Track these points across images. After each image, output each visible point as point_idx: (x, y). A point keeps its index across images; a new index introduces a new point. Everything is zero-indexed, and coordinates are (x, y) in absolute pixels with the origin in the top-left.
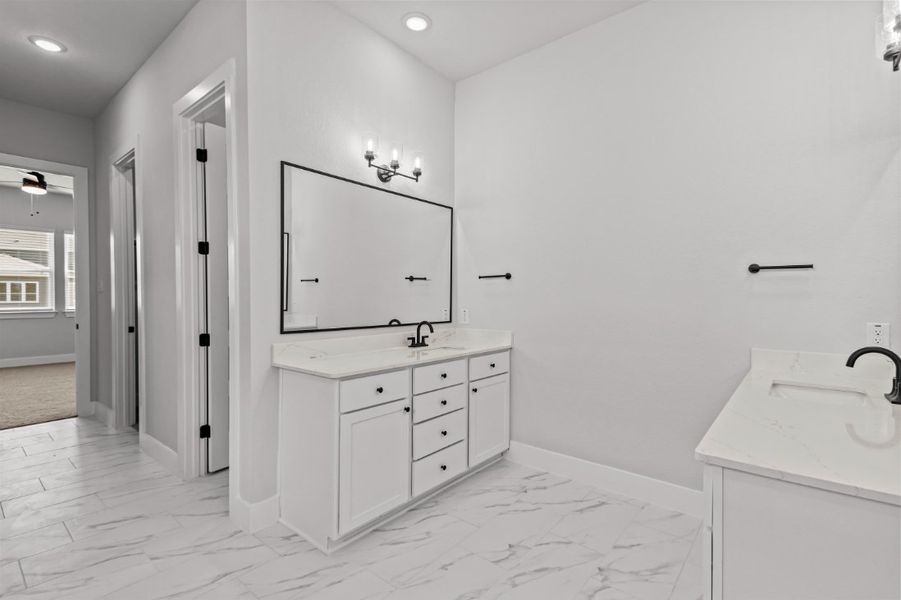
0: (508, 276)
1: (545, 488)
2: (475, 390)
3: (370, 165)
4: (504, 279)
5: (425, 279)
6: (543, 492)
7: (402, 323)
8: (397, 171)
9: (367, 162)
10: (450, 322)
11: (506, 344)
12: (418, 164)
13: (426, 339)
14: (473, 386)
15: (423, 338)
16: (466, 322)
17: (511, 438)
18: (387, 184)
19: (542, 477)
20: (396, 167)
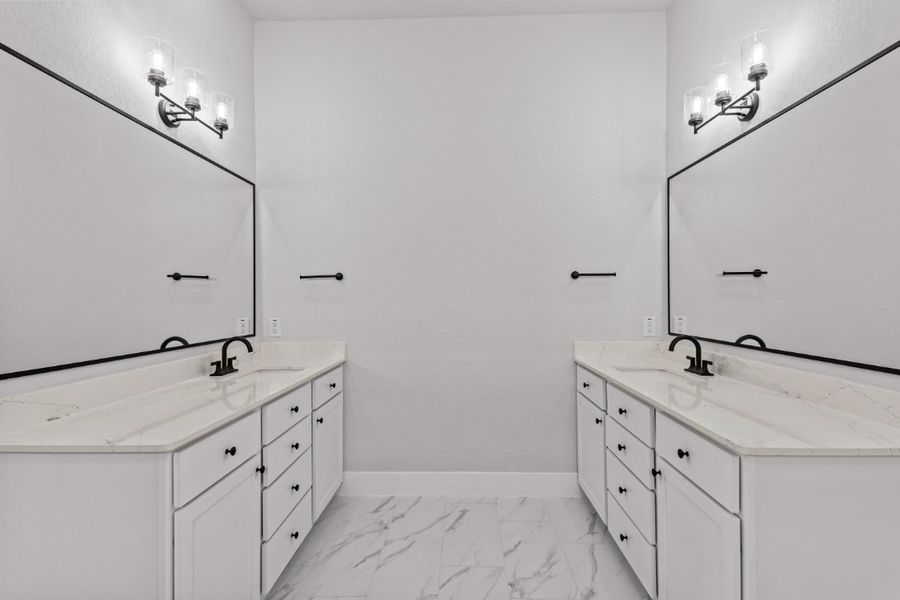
0: (339, 277)
1: (402, 516)
2: (321, 421)
3: (157, 94)
4: (334, 280)
5: (207, 277)
6: (402, 520)
7: (190, 343)
8: (197, 114)
9: (153, 87)
10: (254, 335)
11: (338, 358)
12: (223, 112)
13: (234, 362)
14: (318, 415)
15: (230, 360)
16: (279, 334)
17: (344, 469)
18: (173, 129)
19: (391, 504)
20: (196, 107)
